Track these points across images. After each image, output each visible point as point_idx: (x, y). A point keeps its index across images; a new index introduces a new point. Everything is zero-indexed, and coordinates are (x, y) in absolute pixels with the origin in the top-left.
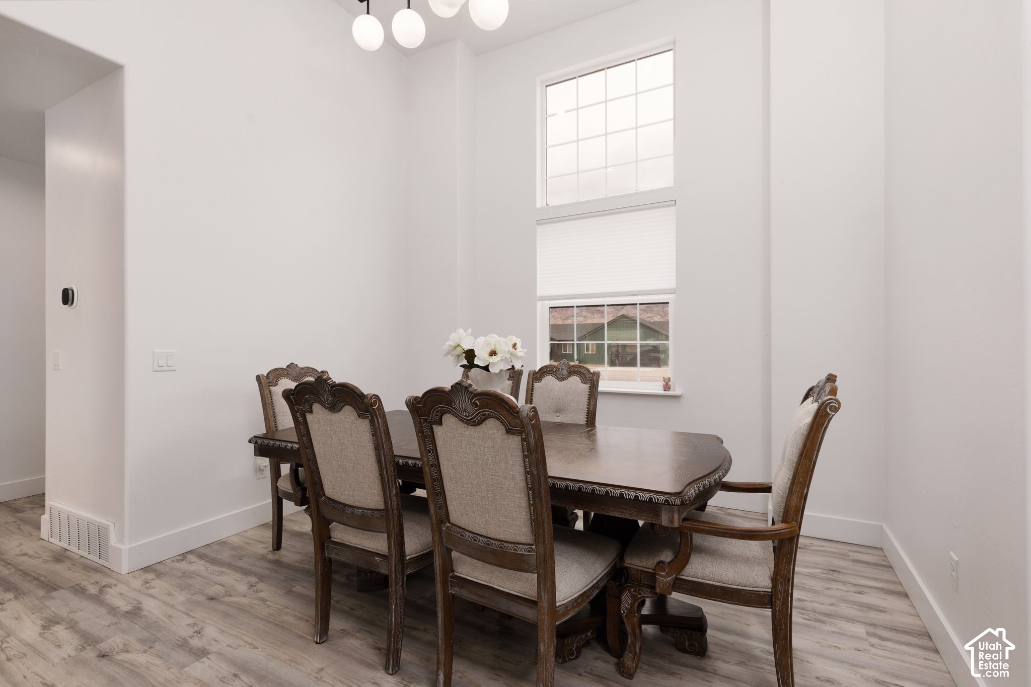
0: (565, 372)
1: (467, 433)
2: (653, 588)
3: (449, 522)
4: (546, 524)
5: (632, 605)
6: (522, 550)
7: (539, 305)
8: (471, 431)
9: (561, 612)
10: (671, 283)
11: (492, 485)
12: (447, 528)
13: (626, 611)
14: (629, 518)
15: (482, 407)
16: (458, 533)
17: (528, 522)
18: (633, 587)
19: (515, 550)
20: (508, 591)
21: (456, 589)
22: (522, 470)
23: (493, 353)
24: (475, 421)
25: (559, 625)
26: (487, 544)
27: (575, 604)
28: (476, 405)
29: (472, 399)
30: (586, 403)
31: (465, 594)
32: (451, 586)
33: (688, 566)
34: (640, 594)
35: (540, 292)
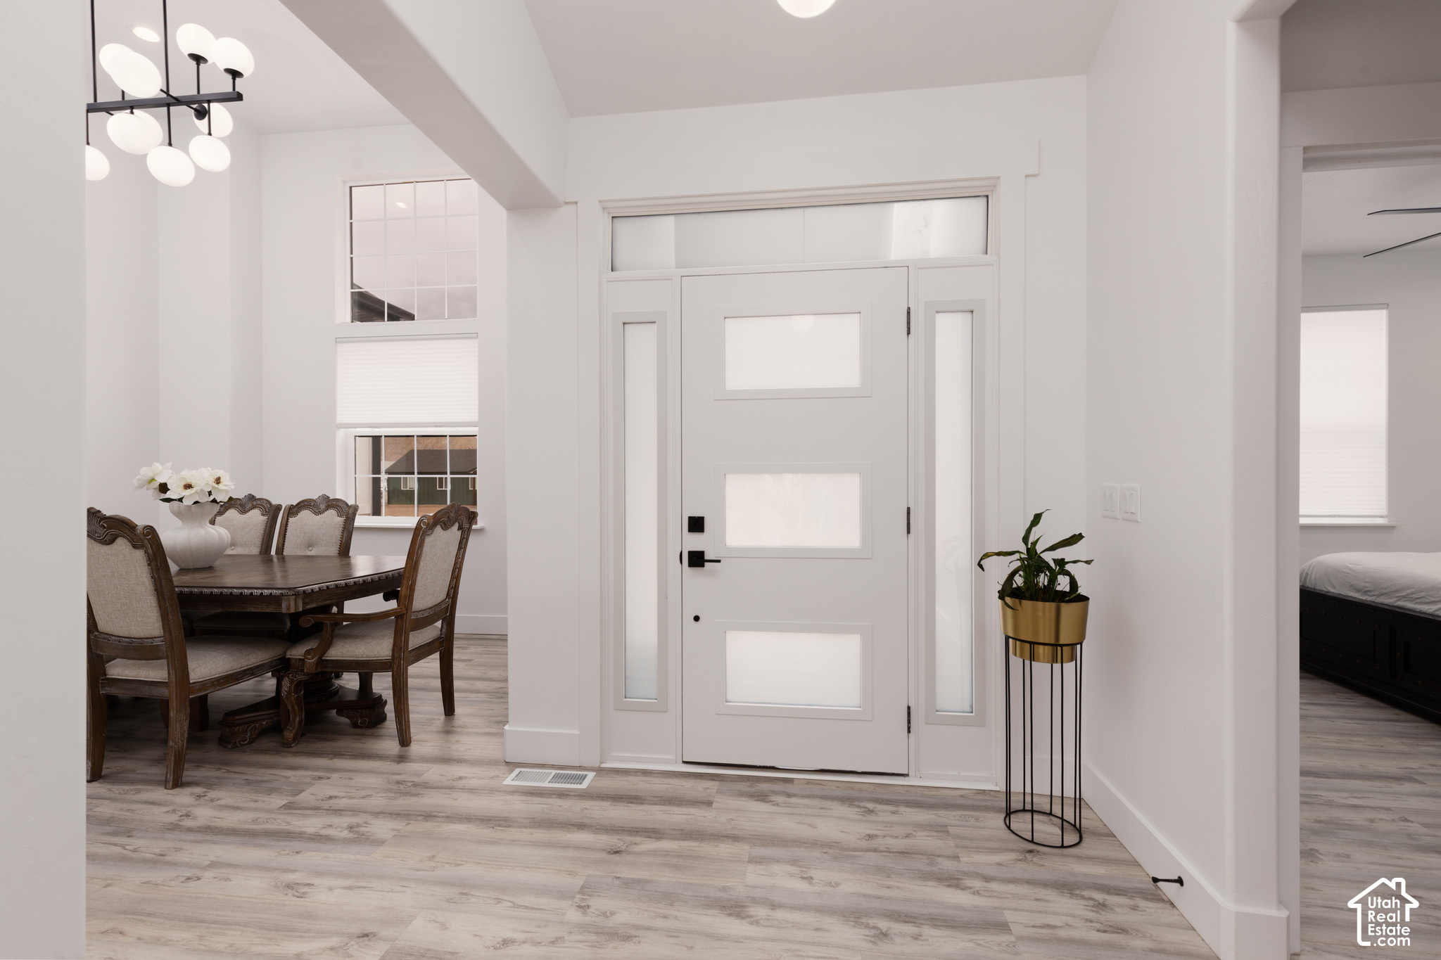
0: (323, 506)
1: (102, 551)
2: (303, 671)
3: (98, 631)
4: (170, 616)
5: (290, 687)
6: (157, 642)
7: (341, 434)
8: (105, 548)
9: (197, 688)
10: (474, 417)
11: (128, 592)
12: (96, 636)
13: (285, 693)
14: (261, 611)
15: (109, 528)
16: (104, 638)
17: (160, 618)
18: (291, 673)
19: (152, 643)
20: (151, 680)
21: (106, 689)
22: (149, 576)
23: (188, 486)
24: (106, 541)
25: (193, 698)
26: (131, 643)
27: (216, 683)
28: (105, 528)
29: (100, 523)
30: (339, 536)
31: (113, 691)
32: (102, 687)
33: (331, 649)
34: (295, 677)
35: (341, 418)
